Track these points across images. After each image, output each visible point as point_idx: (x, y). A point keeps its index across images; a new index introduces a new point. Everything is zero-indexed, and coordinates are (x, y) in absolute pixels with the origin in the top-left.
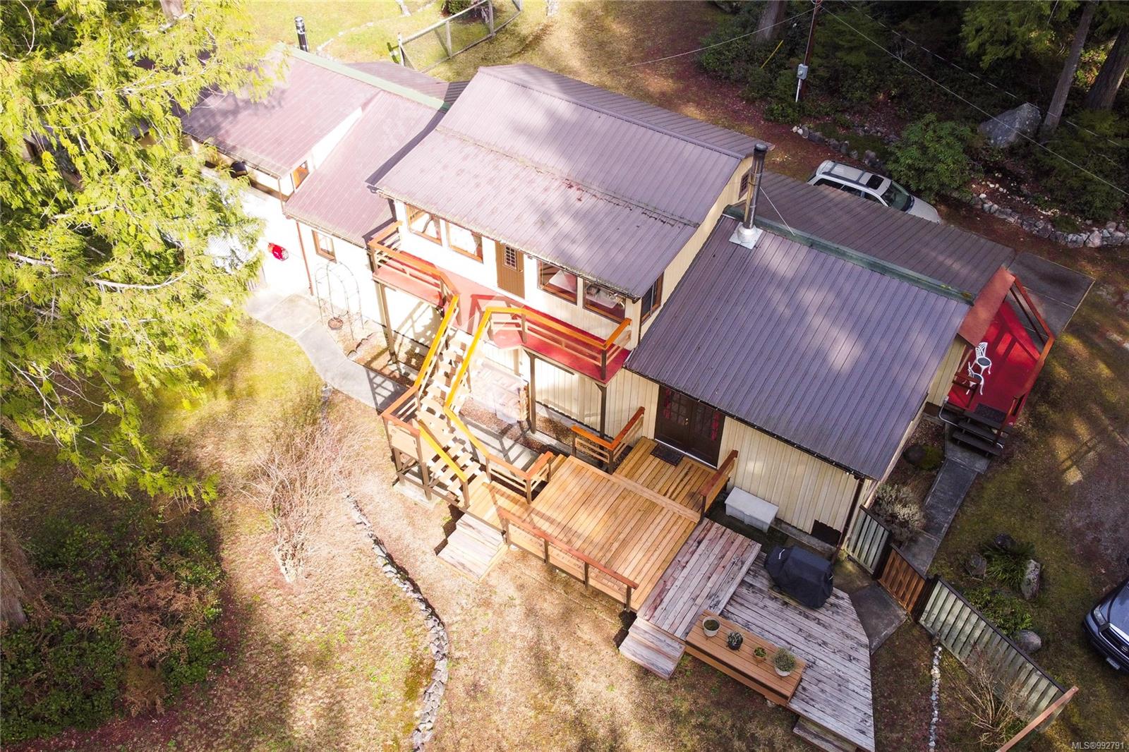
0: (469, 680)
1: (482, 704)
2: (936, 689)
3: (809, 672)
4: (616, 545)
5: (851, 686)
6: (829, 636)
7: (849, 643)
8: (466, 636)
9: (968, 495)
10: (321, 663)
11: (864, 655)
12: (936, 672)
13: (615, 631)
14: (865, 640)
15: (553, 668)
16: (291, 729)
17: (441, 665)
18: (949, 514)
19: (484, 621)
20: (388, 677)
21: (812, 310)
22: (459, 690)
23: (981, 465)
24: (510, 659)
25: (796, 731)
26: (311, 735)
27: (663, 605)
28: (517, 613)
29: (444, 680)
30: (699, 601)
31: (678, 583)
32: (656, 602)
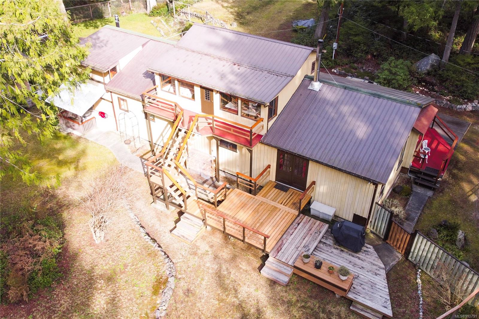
0: (186, 288)
1: (192, 298)
2: (420, 288)
3: (356, 280)
4: (258, 225)
5: (377, 286)
6: (364, 264)
7: (375, 267)
8: (184, 268)
9: (425, 205)
10: (110, 279)
11: (383, 273)
12: (419, 281)
13: (258, 265)
14: (383, 266)
15: (227, 282)
16: (93, 309)
17: (171, 280)
18: (417, 213)
19: (194, 261)
20: (144, 285)
22: (180, 293)
23: (430, 193)
24: (206, 278)
25: (351, 308)
26: (103, 312)
27: (282, 251)
28: (210, 257)
29: (173, 287)
30: (299, 249)
31: (289, 241)
32: (278, 249)
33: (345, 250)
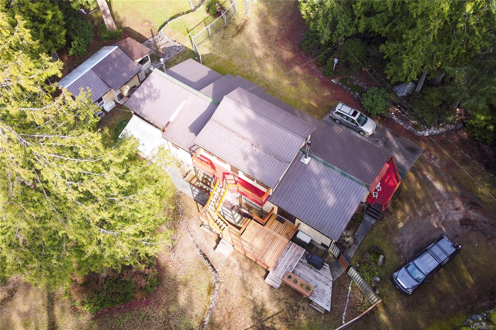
0: (224, 288)
1: (228, 295)
2: (349, 293)
3: (315, 288)
4: (264, 250)
5: (326, 293)
6: (322, 278)
7: (327, 280)
8: (223, 275)
9: (368, 232)
10: (185, 285)
11: (331, 284)
12: (350, 288)
13: (264, 275)
14: (332, 279)
15: (247, 285)
16: (178, 303)
17: (216, 285)
18: (361, 238)
19: (228, 271)
20: (203, 289)
21: (323, 186)
22: (222, 291)
23: (373, 221)
24: (235, 282)
25: (310, 305)
26: (184, 305)
27: (277, 269)
28: (237, 268)
29: (218, 289)
30: (287, 267)
31: (281, 262)
32: (275, 268)
33: (313, 267)
